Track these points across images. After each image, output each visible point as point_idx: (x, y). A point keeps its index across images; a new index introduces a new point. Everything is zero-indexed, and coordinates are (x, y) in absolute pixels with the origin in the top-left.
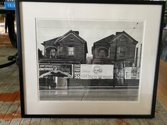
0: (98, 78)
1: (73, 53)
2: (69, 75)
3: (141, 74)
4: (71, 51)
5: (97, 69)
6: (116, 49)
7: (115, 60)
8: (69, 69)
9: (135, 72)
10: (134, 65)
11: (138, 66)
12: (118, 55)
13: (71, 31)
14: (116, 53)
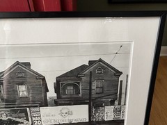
0: (67, 122)
1: (26, 93)
2: (25, 122)
3: (126, 114)
4: (23, 91)
5: (64, 111)
6: (90, 84)
7: (90, 99)
8: (23, 115)
9: (118, 111)
10: (116, 103)
11: (122, 103)
12: (94, 92)
13: (18, 63)
14: (90, 89)
